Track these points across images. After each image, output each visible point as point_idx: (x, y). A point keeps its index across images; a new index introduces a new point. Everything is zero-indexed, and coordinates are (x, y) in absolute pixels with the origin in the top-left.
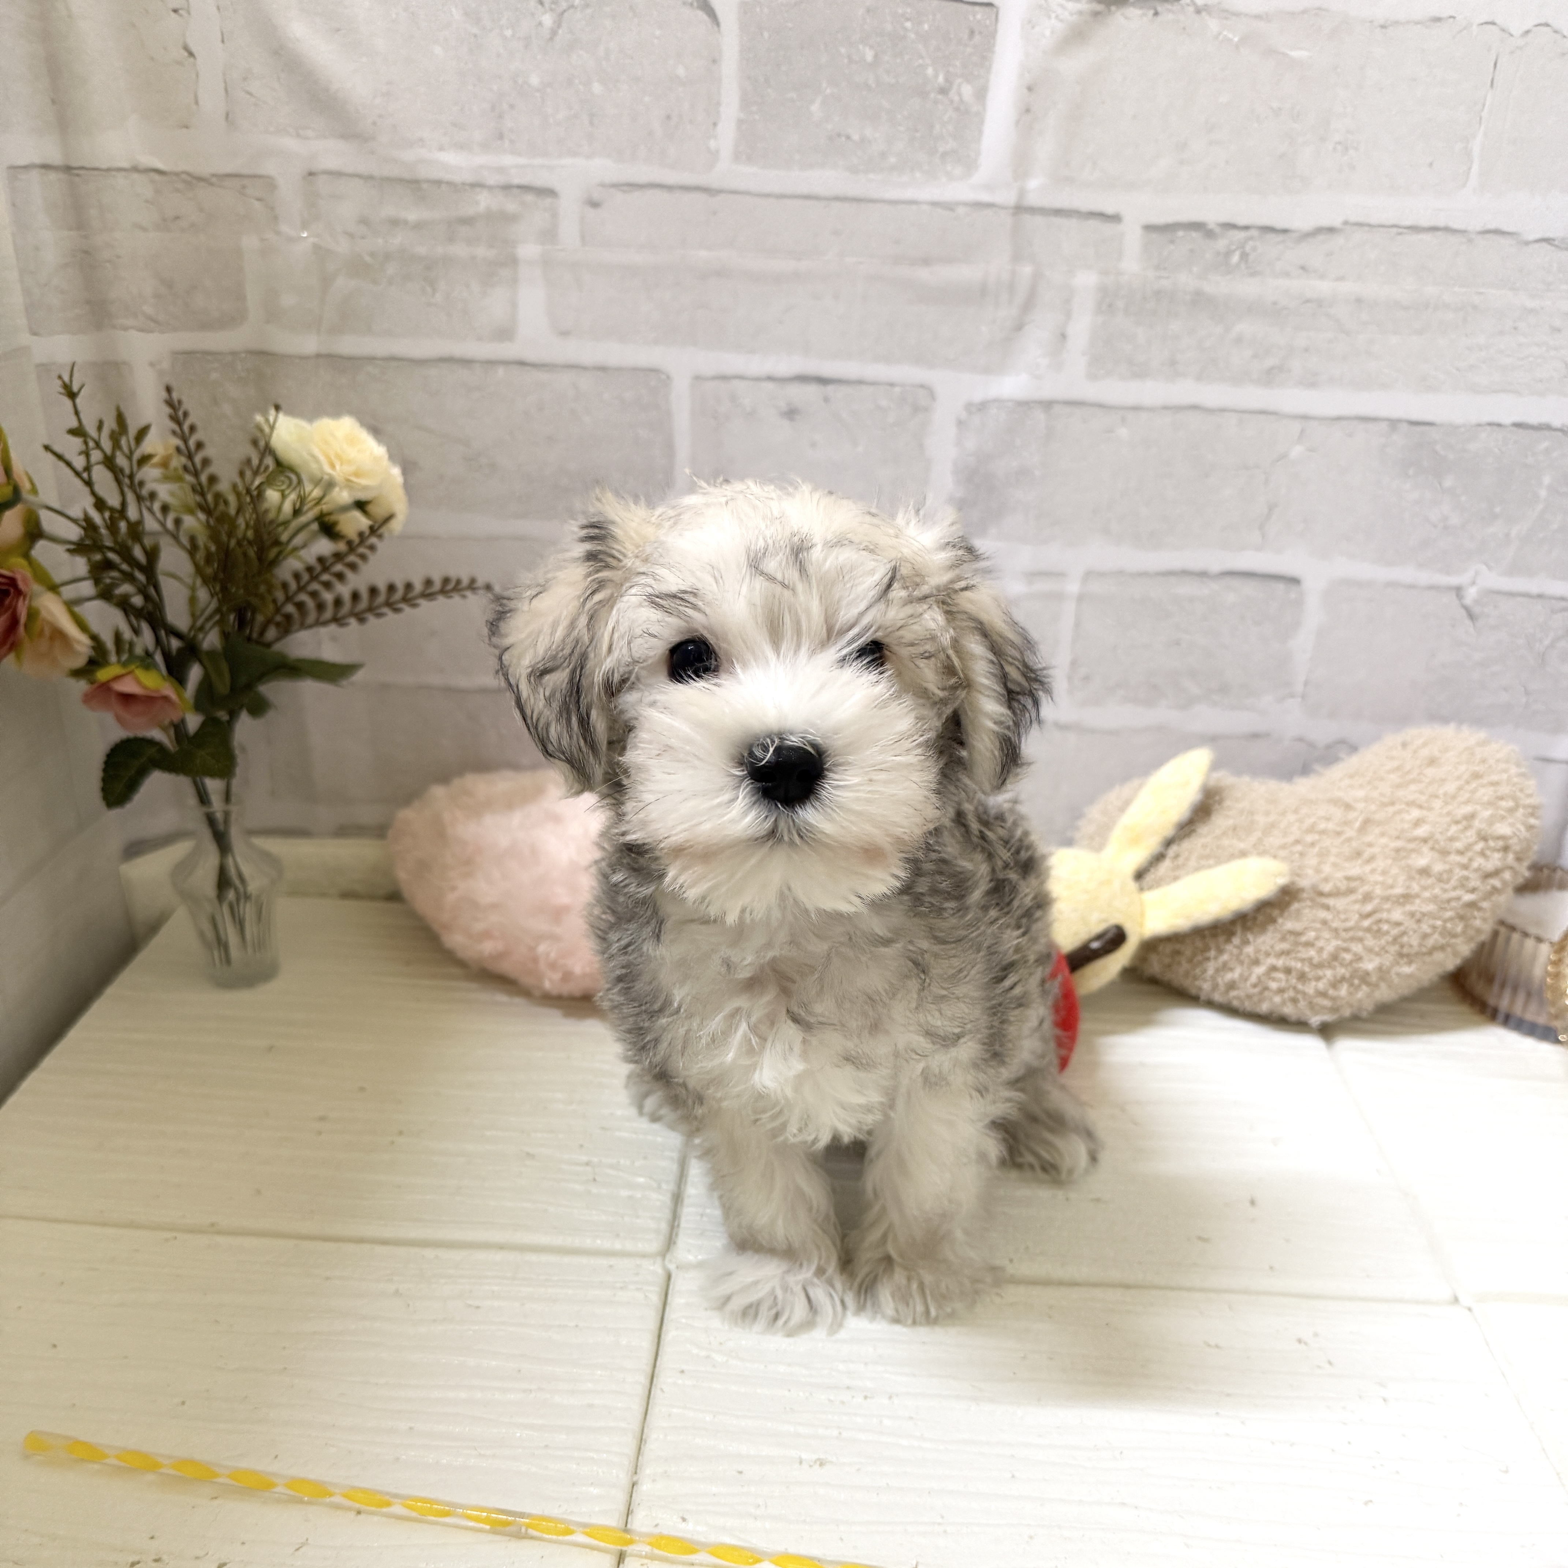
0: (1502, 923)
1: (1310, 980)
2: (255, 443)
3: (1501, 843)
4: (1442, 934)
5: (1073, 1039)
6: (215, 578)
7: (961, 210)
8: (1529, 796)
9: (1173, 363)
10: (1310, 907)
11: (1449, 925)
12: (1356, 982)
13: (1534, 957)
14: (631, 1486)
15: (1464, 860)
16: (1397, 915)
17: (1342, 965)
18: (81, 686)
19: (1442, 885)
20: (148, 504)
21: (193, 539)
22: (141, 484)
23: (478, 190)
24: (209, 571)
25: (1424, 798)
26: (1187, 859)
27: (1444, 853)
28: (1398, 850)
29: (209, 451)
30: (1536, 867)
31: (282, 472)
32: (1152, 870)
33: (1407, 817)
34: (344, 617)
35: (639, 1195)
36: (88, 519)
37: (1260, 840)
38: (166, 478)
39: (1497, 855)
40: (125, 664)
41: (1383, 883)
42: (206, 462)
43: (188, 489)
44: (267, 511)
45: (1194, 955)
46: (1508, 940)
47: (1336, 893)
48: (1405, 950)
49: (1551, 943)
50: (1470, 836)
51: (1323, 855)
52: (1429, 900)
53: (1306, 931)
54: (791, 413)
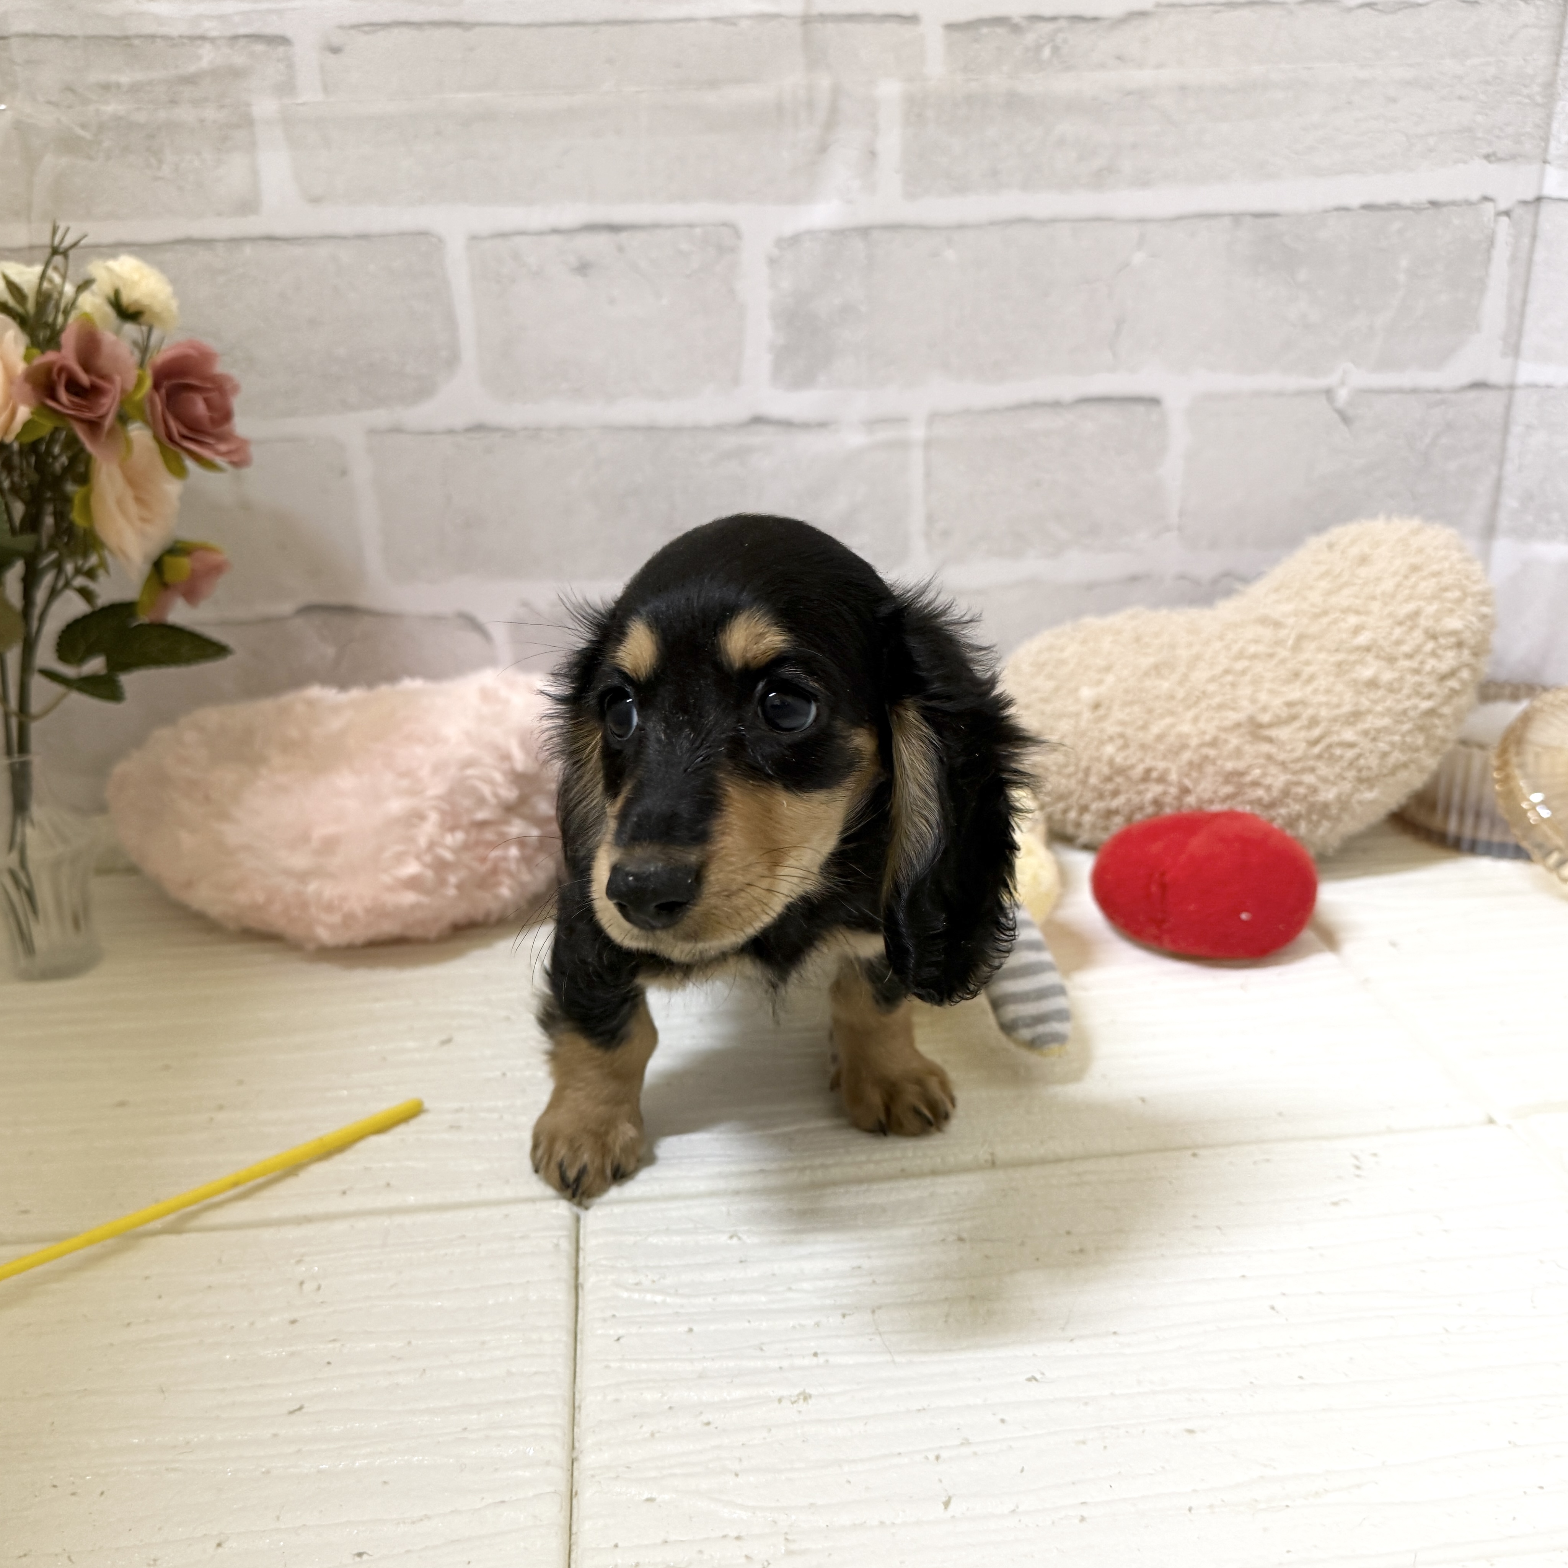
3: (1452, 639)
4: (1402, 751)
7: (744, 24)
9: (994, 173)
10: (1251, 742)
11: (1409, 739)
12: (1315, 817)
15: (1414, 664)
16: (1349, 735)
17: (1296, 800)
19: (1394, 695)
23: (199, 42)
25: (1359, 602)
27: (1391, 660)
28: (1339, 664)
33: (1344, 625)
39: (1451, 654)
41: (1327, 704)
47: (1278, 722)
48: (1365, 774)
50: (1418, 635)
51: (1257, 682)
52: (1382, 715)
53: (1250, 770)
54: (583, 268)
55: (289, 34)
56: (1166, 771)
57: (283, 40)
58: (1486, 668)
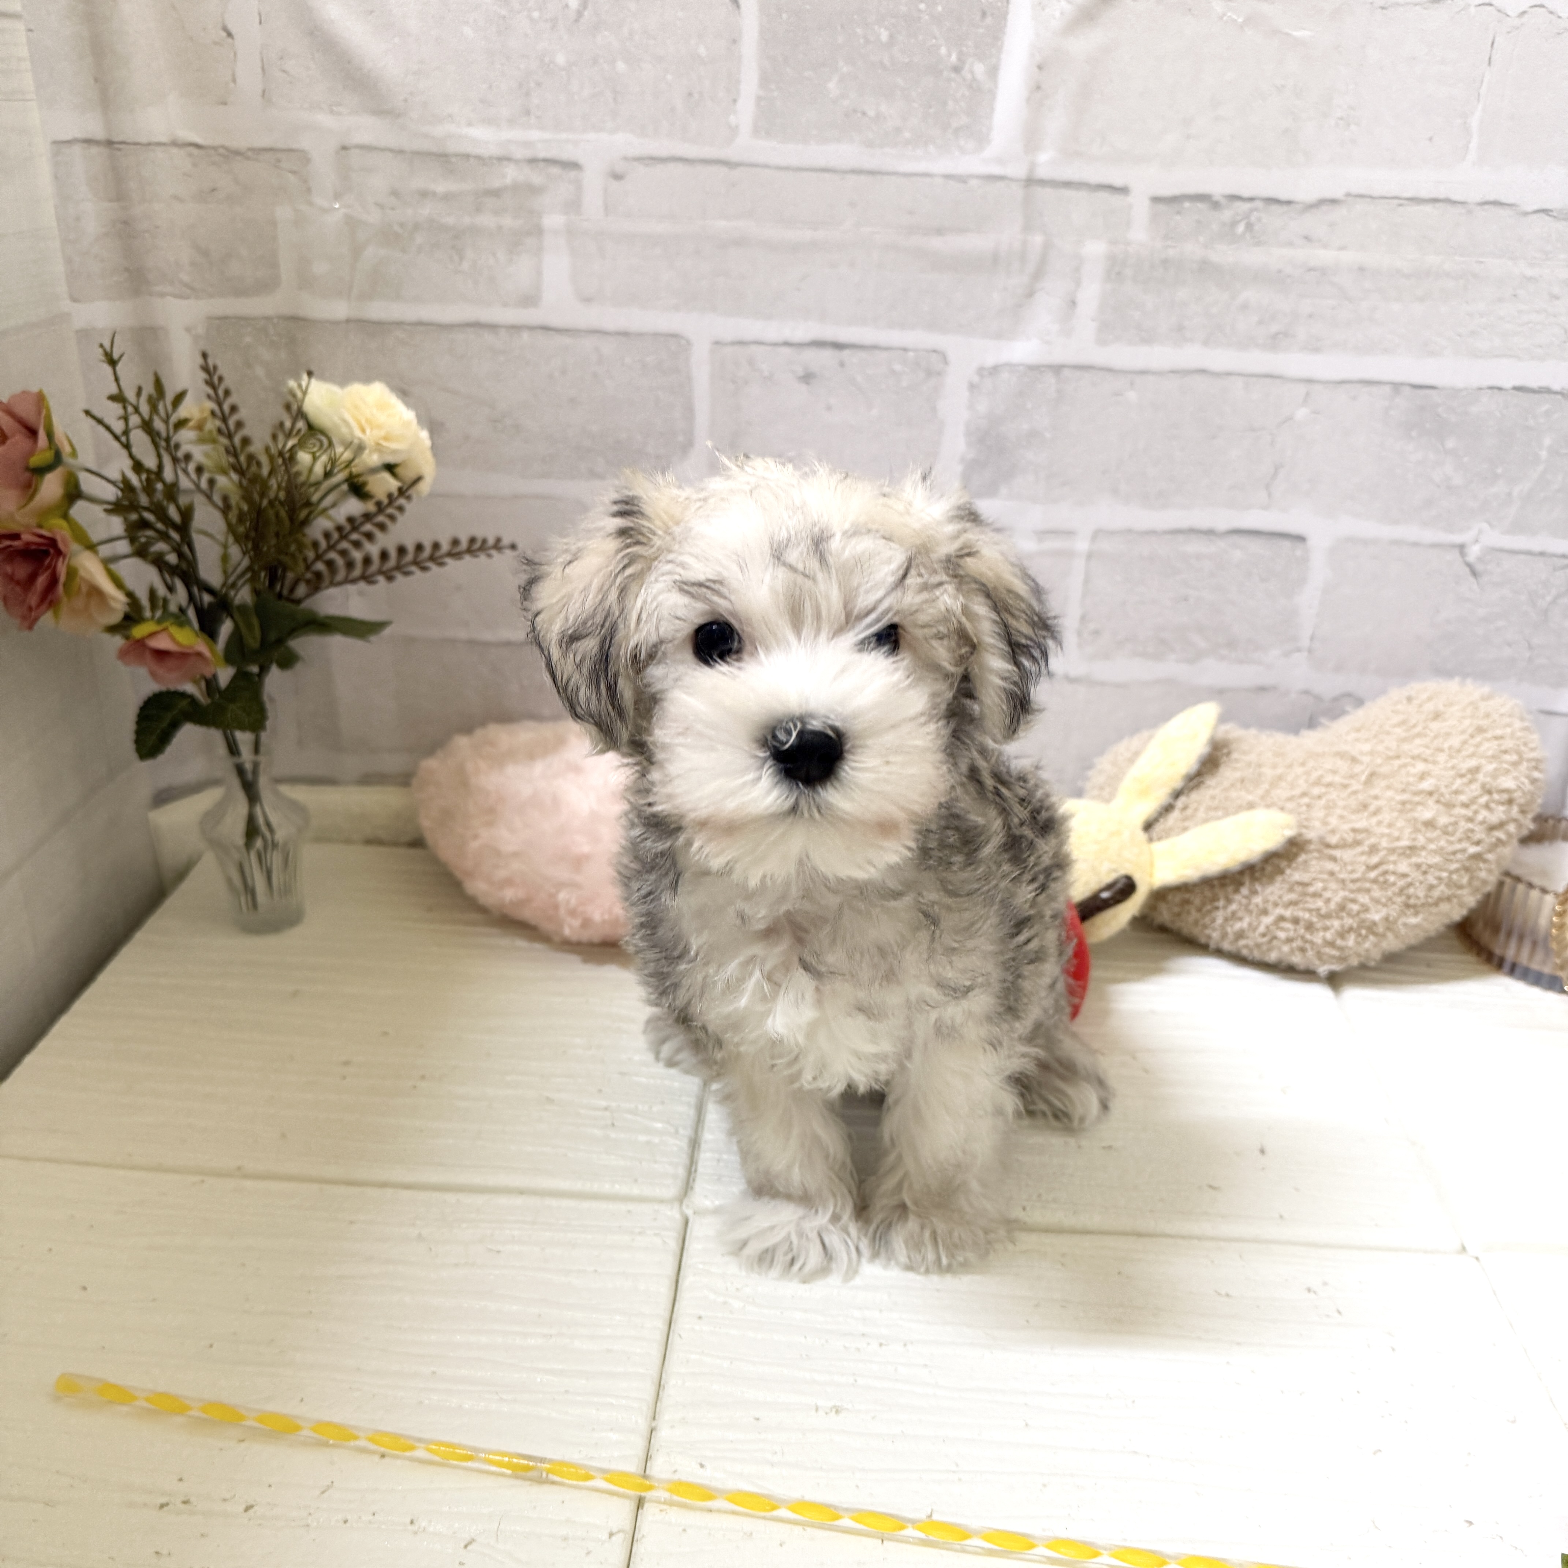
0: (1507, 874)
1: (1317, 930)
2: (288, 407)
3: (1505, 796)
4: (1448, 886)
5: (1084, 988)
6: (247, 537)
7: (974, 183)
8: (1533, 750)
9: (1180, 328)
10: (1317, 858)
11: (1455, 877)
12: (1364, 932)
13: (1539, 909)
14: (650, 1432)
15: (1469, 813)
16: (1403, 867)
17: (1349, 915)
18: (118, 641)
19: (1447, 837)
20: (183, 465)
21: (225, 499)
22: (177, 446)
23: (505, 163)
24: (241, 529)
25: (1428, 752)
26: (1196, 810)
27: (1449, 806)
28: (1403, 803)
29: (243, 414)
30: (1540, 819)
31: (313, 435)
32: (1162, 820)
33: (1412, 770)
34: (373, 575)
35: (656, 1140)
36: (126, 481)
37: (1268, 792)
38: (201, 441)
39: (1502, 808)
40: (159, 621)
41: (1389, 835)
42: (239, 425)
43: (222, 450)
44: (298, 474)
45: (1204, 904)
46: (1513, 890)
47: (1343, 845)
48: (1412, 901)
49: (1556, 895)
50: (1475, 788)
51: (1330, 807)
52: (1435, 852)
53: (1313, 882)
54: (807, 378)
55: (582, 161)
57: (576, 166)
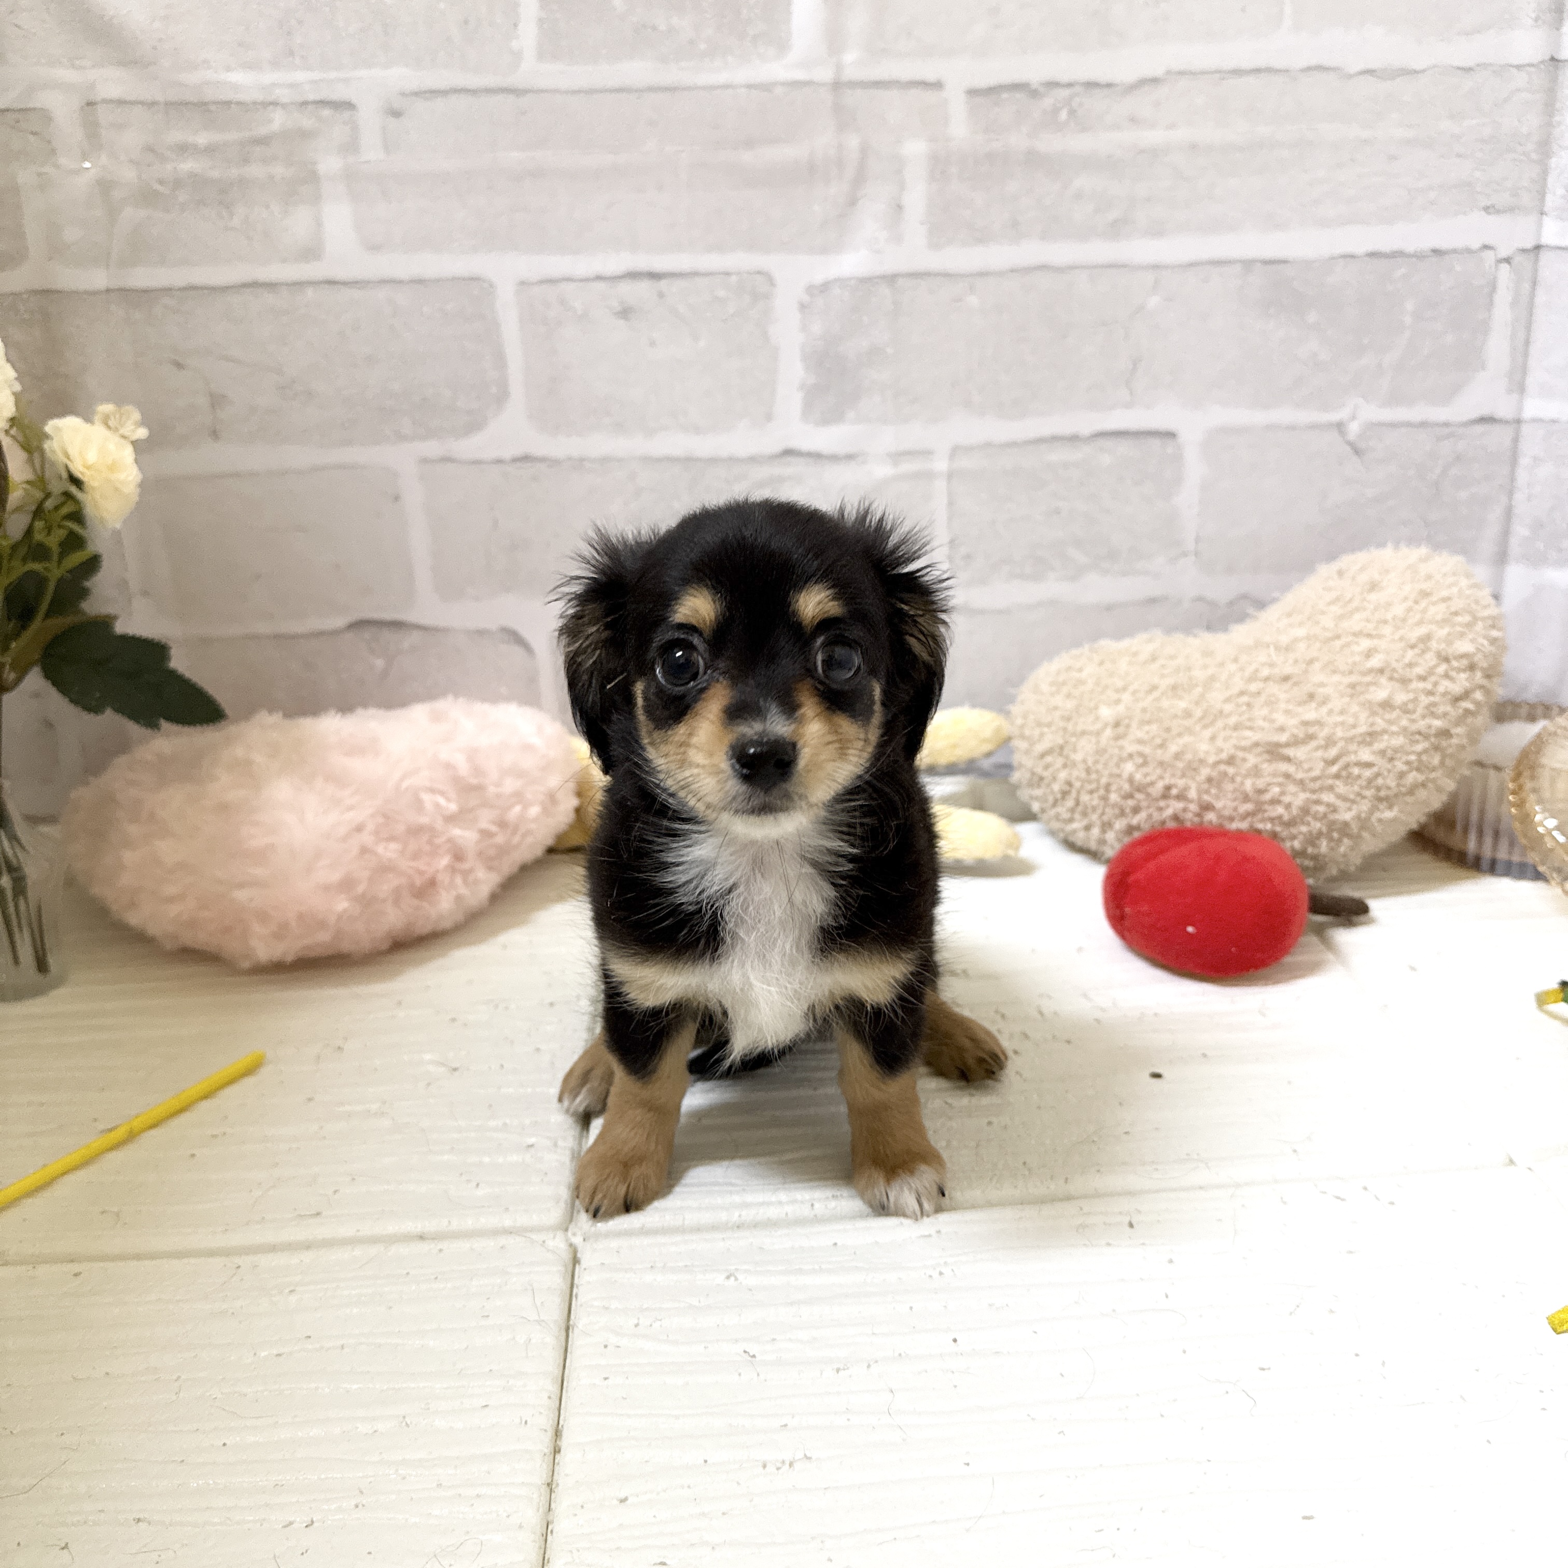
3: (1464, 662)
4: (1418, 770)
7: (779, 90)
9: (1015, 224)
11: (1424, 758)
15: (1427, 685)
16: (1366, 755)
19: (1408, 715)
23: (271, 107)
27: (1405, 681)
28: (1353, 686)
33: (1357, 648)
39: (1463, 676)
41: (1343, 724)
47: (1295, 742)
48: (1383, 793)
50: (1430, 657)
51: (1271, 703)
52: (1398, 734)
53: (1269, 788)
54: (625, 313)
55: (354, 101)
56: (1186, 789)
57: (349, 106)
58: (1501, 692)
